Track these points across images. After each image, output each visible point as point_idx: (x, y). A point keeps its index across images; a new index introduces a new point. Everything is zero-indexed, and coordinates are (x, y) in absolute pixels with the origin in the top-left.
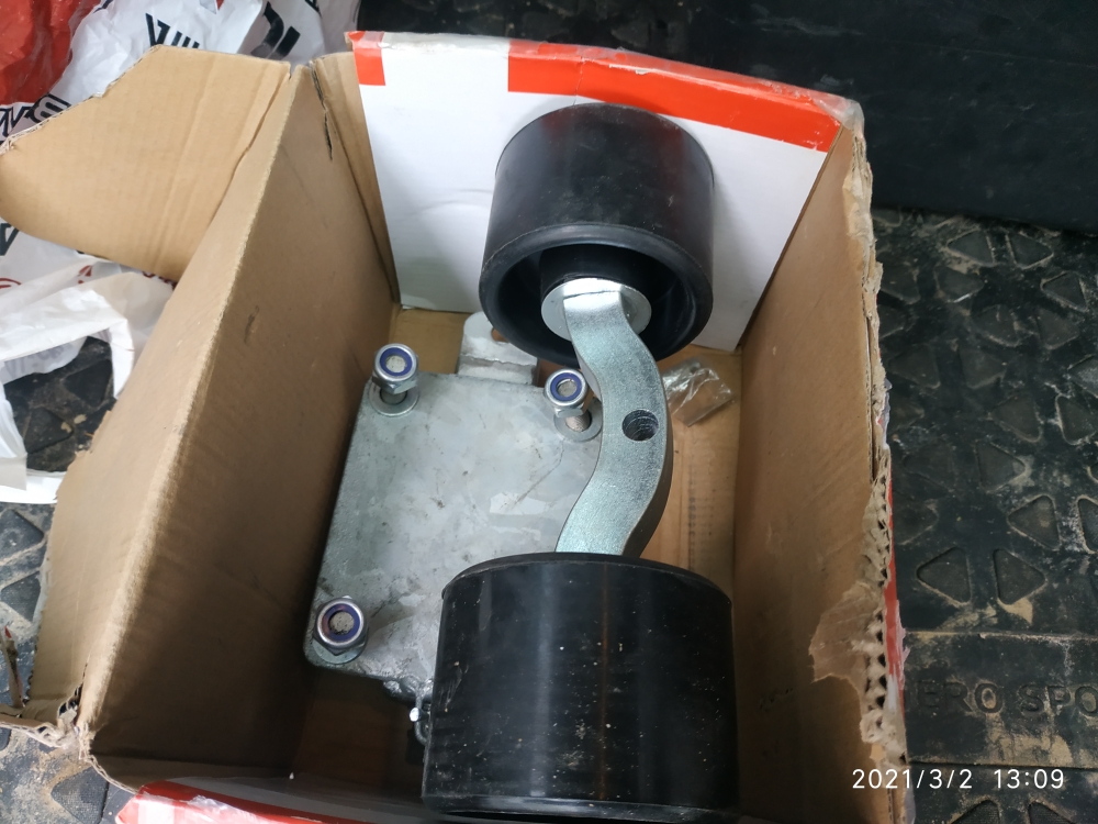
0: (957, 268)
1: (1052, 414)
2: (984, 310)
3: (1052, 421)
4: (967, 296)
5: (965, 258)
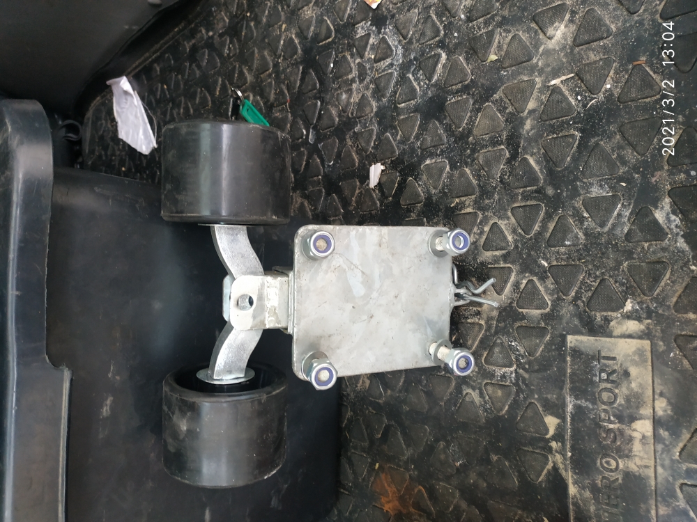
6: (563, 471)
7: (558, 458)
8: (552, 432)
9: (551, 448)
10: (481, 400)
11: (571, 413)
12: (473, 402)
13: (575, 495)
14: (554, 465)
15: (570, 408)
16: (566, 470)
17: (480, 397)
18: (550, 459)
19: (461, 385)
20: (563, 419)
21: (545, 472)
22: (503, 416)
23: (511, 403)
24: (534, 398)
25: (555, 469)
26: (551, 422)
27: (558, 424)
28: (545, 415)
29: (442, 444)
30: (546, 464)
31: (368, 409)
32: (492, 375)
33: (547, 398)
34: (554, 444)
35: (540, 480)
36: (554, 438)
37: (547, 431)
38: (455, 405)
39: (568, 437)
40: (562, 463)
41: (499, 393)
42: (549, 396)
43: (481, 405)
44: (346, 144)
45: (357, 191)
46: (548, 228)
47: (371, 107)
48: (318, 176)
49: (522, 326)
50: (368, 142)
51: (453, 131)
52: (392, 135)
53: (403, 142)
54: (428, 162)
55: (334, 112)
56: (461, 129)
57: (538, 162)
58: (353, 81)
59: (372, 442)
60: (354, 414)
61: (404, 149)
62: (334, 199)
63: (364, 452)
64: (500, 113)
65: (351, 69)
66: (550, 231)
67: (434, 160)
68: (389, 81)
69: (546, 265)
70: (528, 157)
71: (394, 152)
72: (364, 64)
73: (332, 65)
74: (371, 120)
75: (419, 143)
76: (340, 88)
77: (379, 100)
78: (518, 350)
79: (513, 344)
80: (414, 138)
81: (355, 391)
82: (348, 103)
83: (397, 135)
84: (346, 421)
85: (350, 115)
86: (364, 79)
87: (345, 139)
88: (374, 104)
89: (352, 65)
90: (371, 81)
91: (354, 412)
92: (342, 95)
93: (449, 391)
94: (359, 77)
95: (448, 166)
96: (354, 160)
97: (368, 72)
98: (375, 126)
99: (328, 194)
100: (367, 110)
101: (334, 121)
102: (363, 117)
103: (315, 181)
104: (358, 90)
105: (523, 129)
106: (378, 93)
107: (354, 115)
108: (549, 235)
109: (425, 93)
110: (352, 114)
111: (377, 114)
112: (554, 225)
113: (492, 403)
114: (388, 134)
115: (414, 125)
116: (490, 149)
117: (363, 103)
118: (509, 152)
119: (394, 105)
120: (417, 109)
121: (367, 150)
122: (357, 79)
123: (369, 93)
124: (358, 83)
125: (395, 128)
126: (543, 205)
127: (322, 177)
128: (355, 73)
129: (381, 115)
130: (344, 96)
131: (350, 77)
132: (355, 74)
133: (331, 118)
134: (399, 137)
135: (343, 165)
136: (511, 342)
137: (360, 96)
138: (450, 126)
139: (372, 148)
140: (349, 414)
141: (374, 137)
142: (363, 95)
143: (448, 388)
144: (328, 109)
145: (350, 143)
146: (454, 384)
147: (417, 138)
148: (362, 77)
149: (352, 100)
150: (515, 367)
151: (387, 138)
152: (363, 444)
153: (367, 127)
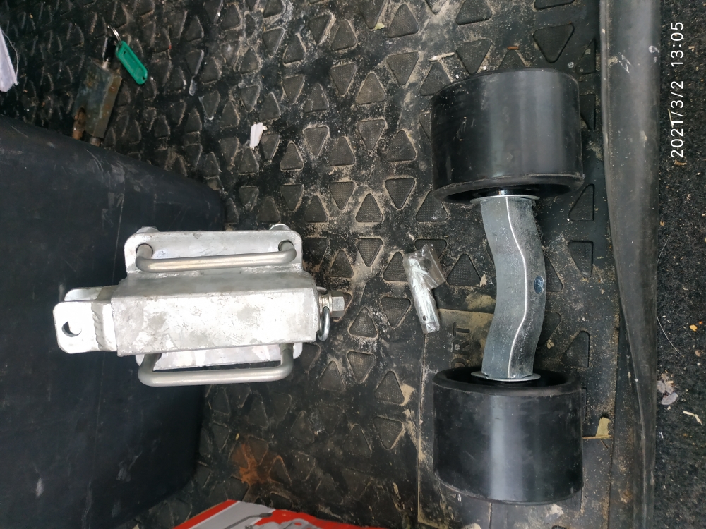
6: (415, 438)
7: (411, 425)
8: (406, 400)
9: (404, 416)
10: (344, 368)
11: (426, 381)
12: (336, 371)
13: (423, 461)
14: (406, 433)
15: (425, 377)
16: (417, 437)
17: (343, 366)
18: (403, 426)
19: (326, 354)
20: (417, 387)
21: (398, 439)
22: (363, 384)
23: (371, 372)
24: (392, 367)
25: (407, 436)
26: (407, 390)
27: (413, 393)
28: (402, 384)
29: (303, 413)
30: (399, 431)
32: (356, 344)
33: (404, 367)
34: (407, 412)
35: (393, 447)
36: (409, 406)
37: (403, 399)
38: (320, 374)
39: (421, 405)
40: (414, 430)
41: (361, 362)
42: (407, 366)
43: (344, 374)
44: (228, 100)
45: (237, 151)
46: (418, 203)
47: (257, 63)
48: (196, 131)
49: (387, 297)
50: (251, 100)
51: (336, 97)
52: (276, 95)
53: (286, 103)
54: (310, 126)
55: (218, 64)
56: (344, 96)
57: (414, 137)
58: (240, 33)
59: (234, 412)
61: (287, 110)
62: (212, 157)
63: (226, 423)
64: (383, 83)
65: (239, 20)
66: (420, 206)
67: (315, 125)
68: (277, 38)
69: (413, 239)
70: (405, 130)
71: (277, 112)
72: (253, 17)
73: (219, 14)
74: (256, 77)
75: (302, 106)
76: (226, 39)
77: (265, 56)
78: (381, 321)
79: (377, 314)
80: (298, 100)
82: (233, 56)
83: (281, 95)
84: (209, 391)
85: (234, 70)
86: (251, 33)
87: (227, 94)
88: (260, 60)
89: (240, 16)
90: (259, 37)
92: (227, 46)
93: (315, 359)
94: (246, 30)
95: (329, 133)
96: (235, 117)
97: (257, 26)
98: (259, 84)
99: (206, 151)
100: (253, 65)
101: (217, 73)
102: (247, 72)
103: (192, 136)
104: (245, 43)
105: (403, 101)
106: (265, 49)
107: (239, 70)
108: (418, 209)
109: (312, 55)
110: (237, 68)
111: (262, 71)
112: (423, 200)
113: (354, 372)
114: (272, 93)
115: (299, 86)
116: (370, 118)
117: (248, 57)
118: (388, 124)
119: (280, 62)
120: (302, 71)
121: (250, 108)
122: (244, 32)
123: (255, 48)
124: (245, 36)
125: (279, 88)
126: (415, 180)
127: (201, 132)
128: (242, 25)
129: (266, 72)
130: (230, 49)
131: (237, 29)
132: (243, 27)
133: (214, 70)
134: (282, 98)
135: (223, 122)
136: (376, 312)
137: (246, 50)
138: (334, 91)
139: (255, 106)
141: (258, 95)
142: (249, 50)
143: (314, 356)
144: (212, 60)
145: (233, 99)
146: (320, 353)
147: (301, 100)
148: (249, 29)
149: (238, 54)
150: (377, 336)
151: (271, 98)
152: (225, 414)
153: (252, 84)
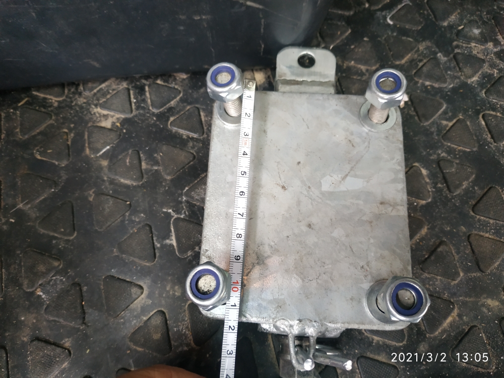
0: (103, 124)
1: (168, 236)
2: (120, 157)
3: (168, 241)
4: (108, 147)
5: (112, 113)
10: (139, 310)
12: (132, 298)
17: (142, 308)
19: (150, 275)
22: (128, 347)
23: (148, 354)
31: (71, 130)
32: (176, 319)
38: (120, 273)
41: (158, 336)
43: (132, 312)
44: (419, 42)
45: (363, 68)
47: (473, 76)
50: (429, 77)
51: (467, 203)
52: (445, 113)
53: (440, 128)
54: (424, 172)
55: (453, 18)
56: (472, 213)
57: (451, 325)
58: (496, 42)
59: (25, 146)
60: (56, 108)
61: (432, 133)
62: (345, 32)
63: (8, 135)
66: (376, 357)
67: (428, 180)
70: (456, 312)
71: (427, 120)
74: (456, 77)
75: (444, 154)
76: (484, 23)
77: (481, 85)
80: (449, 147)
81: (89, 105)
82: (469, 39)
83: (447, 120)
84: (42, 95)
85: (455, 43)
86: (501, 58)
87: (424, 40)
88: (476, 79)
90: (501, 70)
91: (59, 107)
92: (478, 28)
93: (136, 260)
94: (502, 51)
95: (424, 202)
96: (403, 57)
98: (450, 84)
99: (349, 21)
100: (468, 70)
101: (444, 19)
102: (458, 64)
104: (486, 52)
107: (457, 51)
110: (457, 47)
111: (464, 85)
114: (445, 106)
115: (463, 144)
117: (475, 62)
118: (458, 285)
121: (420, 77)
122: (499, 48)
123: (486, 68)
124: (495, 50)
125: (454, 116)
127: (369, 9)
130: (476, 31)
131: (500, 37)
133: (445, 14)
134: (444, 122)
135: (392, 40)
139: (423, 84)
140: (54, 100)
141: (436, 85)
144: (456, 9)
145: (421, 48)
146: (148, 264)
147: (450, 151)
151: (440, 105)
152: (18, 130)
153: (446, 72)
